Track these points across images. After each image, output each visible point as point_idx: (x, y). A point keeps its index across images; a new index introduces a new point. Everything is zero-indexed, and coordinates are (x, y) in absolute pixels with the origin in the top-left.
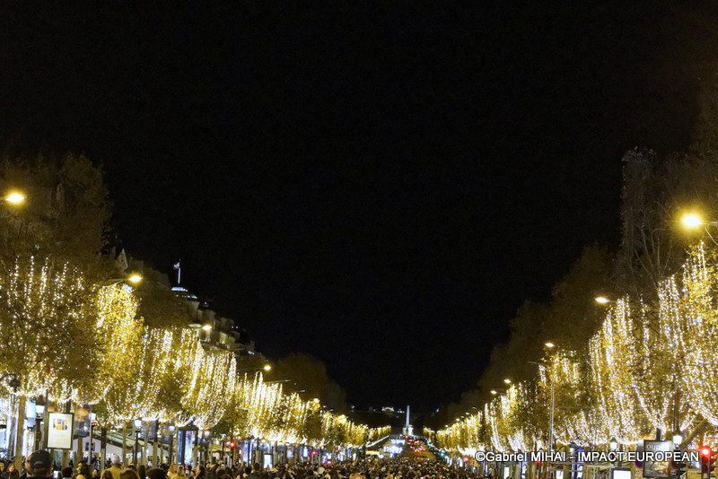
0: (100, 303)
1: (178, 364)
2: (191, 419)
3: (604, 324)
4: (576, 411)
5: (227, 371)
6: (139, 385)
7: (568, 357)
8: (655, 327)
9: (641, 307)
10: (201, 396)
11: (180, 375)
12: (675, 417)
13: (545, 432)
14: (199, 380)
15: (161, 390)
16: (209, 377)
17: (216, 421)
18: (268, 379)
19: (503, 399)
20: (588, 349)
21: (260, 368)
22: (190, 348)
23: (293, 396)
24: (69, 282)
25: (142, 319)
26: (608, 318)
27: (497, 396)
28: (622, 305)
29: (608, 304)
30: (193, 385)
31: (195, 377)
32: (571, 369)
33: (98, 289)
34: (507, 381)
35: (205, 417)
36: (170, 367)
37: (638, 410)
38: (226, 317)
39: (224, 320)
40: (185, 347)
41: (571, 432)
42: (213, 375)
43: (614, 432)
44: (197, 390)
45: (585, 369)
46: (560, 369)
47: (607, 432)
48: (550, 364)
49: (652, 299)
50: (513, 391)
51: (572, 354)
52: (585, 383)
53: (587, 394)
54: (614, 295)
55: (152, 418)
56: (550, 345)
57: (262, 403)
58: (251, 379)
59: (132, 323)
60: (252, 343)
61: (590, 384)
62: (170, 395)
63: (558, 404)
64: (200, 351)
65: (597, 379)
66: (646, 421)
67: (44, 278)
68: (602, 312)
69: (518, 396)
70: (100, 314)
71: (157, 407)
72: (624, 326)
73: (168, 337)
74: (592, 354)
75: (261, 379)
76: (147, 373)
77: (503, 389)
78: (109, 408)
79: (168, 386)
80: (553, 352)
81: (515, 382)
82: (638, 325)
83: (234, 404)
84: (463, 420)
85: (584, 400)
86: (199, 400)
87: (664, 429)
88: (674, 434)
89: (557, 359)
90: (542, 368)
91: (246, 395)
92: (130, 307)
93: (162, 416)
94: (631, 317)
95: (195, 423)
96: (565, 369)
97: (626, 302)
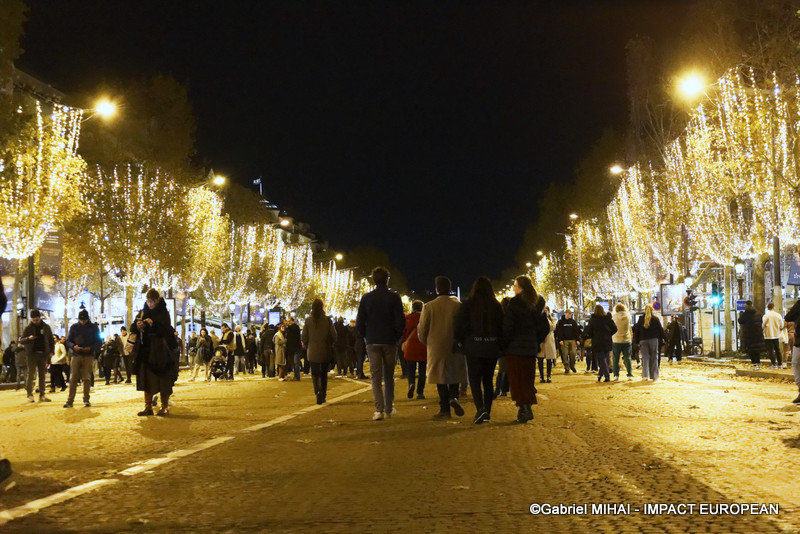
0: (191, 202)
1: (262, 255)
2: (277, 301)
3: (619, 191)
4: (600, 269)
5: (305, 260)
6: (231, 274)
7: (590, 224)
8: (663, 188)
9: (650, 172)
10: (284, 283)
11: (265, 265)
12: (685, 263)
13: (574, 292)
14: (281, 269)
15: (250, 277)
16: (291, 266)
17: (300, 303)
18: (341, 266)
19: (537, 269)
20: (607, 215)
21: (332, 256)
22: (272, 242)
23: (363, 281)
24: (162, 185)
25: (228, 215)
26: (623, 185)
27: (531, 268)
28: (634, 173)
29: (622, 173)
30: (277, 272)
31: (278, 266)
32: (594, 234)
33: (188, 190)
34: (540, 253)
35: (289, 301)
36: (257, 257)
37: (653, 260)
38: (303, 222)
39: (301, 225)
40: (267, 240)
41: (596, 288)
42: (293, 264)
43: (633, 283)
44: (281, 277)
45: (604, 232)
46: (584, 236)
47: (627, 285)
48: (575, 231)
49: (660, 165)
50: (544, 262)
51: (594, 220)
52: (607, 244)
53: (608, 253)
54: (627, 164)
55: (245, 302)
56: (574, 216)
57: (337, 288)
58: (326, 267)
59: (219, 219)
60: (326, 243)
61: (610, 244)
62: (258, 280)
63: (584, 263)
64: (281, 244)
65: (616, 237)
66: (659, 268)
67: (141, 183)
68: (618, 180)
69: (550, 264)
70: (191, 212)
71: (247, 291)
72: (637, 189)
73: (252, 231)
74: (610, 218)
75: (335, 266)
76: (237, 264)
77: (536, 261)
78: (207, 295)
79: (255, 273)
80: (577, 221)
81: (546, 253)
82: (649, 187)
83: (313, 288)
84: (504, 292)
85: (606, 259)
86: (282, 285)
87: (677, 275)
88: (685, 277)
89: (581, 228)
90: (568, 238)
91: (324, 282)
92: (216, 205)
93: (253, 299)
94: (642, 182)
95: (281, 306)
96: (589, 235)
97: (637, 168)
